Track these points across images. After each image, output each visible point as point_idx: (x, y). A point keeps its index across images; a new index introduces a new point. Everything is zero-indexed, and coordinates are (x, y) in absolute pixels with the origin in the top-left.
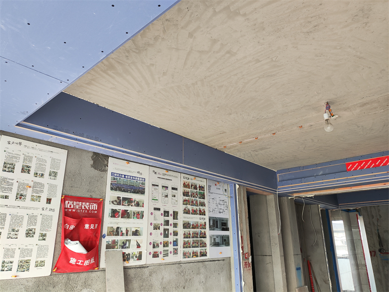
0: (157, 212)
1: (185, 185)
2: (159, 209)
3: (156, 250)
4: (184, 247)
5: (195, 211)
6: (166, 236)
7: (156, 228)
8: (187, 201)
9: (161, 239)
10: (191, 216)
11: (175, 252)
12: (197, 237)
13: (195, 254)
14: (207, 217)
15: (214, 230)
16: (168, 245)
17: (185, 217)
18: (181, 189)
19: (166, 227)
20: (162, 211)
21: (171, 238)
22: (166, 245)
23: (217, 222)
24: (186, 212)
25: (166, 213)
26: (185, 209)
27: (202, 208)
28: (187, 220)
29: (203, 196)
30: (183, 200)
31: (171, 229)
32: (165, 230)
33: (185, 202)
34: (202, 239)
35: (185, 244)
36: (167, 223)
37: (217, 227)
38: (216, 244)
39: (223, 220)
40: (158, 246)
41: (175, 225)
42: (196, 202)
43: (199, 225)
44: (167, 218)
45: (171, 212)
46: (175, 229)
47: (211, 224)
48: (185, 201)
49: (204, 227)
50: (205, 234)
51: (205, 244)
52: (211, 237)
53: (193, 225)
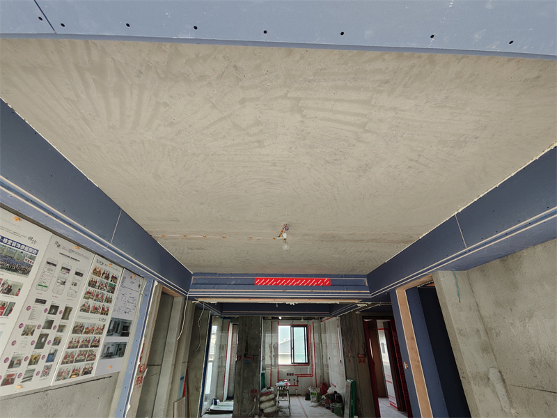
0: (40, 306)
1: (96, 272)
2: (44, 302)
4: (63, 363)
5: (96, 309)
6: (40, 345)
7: (28, 332)
8: (90, 293)
9: (30, 351)
10: (89, 315)
11: (46, 372)
12: (87, 346)
13: (76, 373)
14: (108, 318)
15: (111, 335)
16: (38, 361)
17: (79, 317)
18: (88, 276)
19: (46, 331)
20: (48, 306)
22: (34, 361)
23: (119, 324)
24: (84, 309)
25: (54, 309)
26: (84, 305)
27: (106, 305)
28: (81, 321)
29: (112, 290)
30: (85, 292)
31: (52, 334)
32: (41, 336)
33: (88, 295)
34: (93, 348)
35: (65, 358)
37: (116, 332)
38: (108, 355)
39: (126, 323)
40: (19, 363)
41: (61, 328)
42: (102, 296)
43: (95, 328)
45: (62, 308)
46: (59, 334)
47: (111, 328)
48: (88, 293)
49: (100, 331)
50: (99, 342)
51: (95, 355)
52: (105, 346)
53: (87, 328)
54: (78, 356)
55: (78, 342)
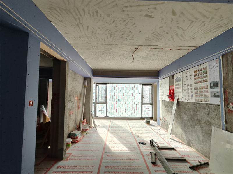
0: (185, 85)
1: (195, 72)
2: (186, 85)
3: (186, 97)
4: (195, 97)
5: (200, 81)
7: (185, 91)
9: (187, 94)
10: (198, 84)
11: (192, 98)
12: (202, 93)
14: (208, 83)
15: (213, 88)
16: (189, 96)
18: (193, 74)
19: (188, 90)
20: (187, 85)
21: (190, 94)
22: (188, 96)
24: (196, 83)
25: (188, 85)
27: (205, 79)
28: (196, 86)
29: (206, 72)
31: (190, 90)
32: (188, 91)
35: (195, 96)
36: (188, 89)
41: (191, 89)
42: (201, 77)
43: (203, 87)
44: (188, 87)
45: (190, 85)
46: (191, 90)
47: (211, 86)
48: (195, 78)
49: (206, 88)
50: (207, 91)
51: (208, 96)
54: (200, 96)
55: (198, 92)
